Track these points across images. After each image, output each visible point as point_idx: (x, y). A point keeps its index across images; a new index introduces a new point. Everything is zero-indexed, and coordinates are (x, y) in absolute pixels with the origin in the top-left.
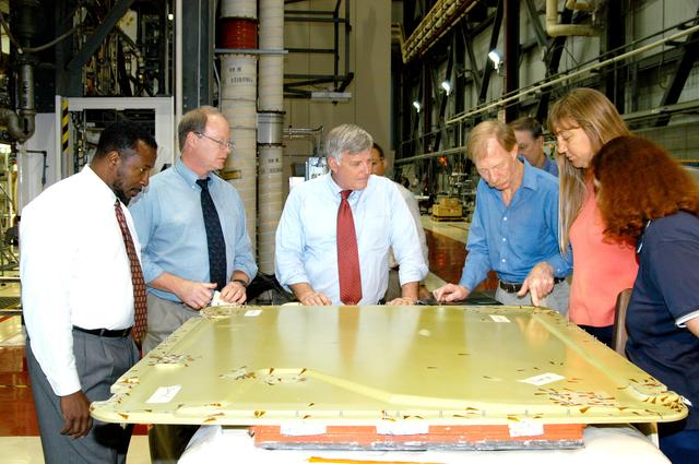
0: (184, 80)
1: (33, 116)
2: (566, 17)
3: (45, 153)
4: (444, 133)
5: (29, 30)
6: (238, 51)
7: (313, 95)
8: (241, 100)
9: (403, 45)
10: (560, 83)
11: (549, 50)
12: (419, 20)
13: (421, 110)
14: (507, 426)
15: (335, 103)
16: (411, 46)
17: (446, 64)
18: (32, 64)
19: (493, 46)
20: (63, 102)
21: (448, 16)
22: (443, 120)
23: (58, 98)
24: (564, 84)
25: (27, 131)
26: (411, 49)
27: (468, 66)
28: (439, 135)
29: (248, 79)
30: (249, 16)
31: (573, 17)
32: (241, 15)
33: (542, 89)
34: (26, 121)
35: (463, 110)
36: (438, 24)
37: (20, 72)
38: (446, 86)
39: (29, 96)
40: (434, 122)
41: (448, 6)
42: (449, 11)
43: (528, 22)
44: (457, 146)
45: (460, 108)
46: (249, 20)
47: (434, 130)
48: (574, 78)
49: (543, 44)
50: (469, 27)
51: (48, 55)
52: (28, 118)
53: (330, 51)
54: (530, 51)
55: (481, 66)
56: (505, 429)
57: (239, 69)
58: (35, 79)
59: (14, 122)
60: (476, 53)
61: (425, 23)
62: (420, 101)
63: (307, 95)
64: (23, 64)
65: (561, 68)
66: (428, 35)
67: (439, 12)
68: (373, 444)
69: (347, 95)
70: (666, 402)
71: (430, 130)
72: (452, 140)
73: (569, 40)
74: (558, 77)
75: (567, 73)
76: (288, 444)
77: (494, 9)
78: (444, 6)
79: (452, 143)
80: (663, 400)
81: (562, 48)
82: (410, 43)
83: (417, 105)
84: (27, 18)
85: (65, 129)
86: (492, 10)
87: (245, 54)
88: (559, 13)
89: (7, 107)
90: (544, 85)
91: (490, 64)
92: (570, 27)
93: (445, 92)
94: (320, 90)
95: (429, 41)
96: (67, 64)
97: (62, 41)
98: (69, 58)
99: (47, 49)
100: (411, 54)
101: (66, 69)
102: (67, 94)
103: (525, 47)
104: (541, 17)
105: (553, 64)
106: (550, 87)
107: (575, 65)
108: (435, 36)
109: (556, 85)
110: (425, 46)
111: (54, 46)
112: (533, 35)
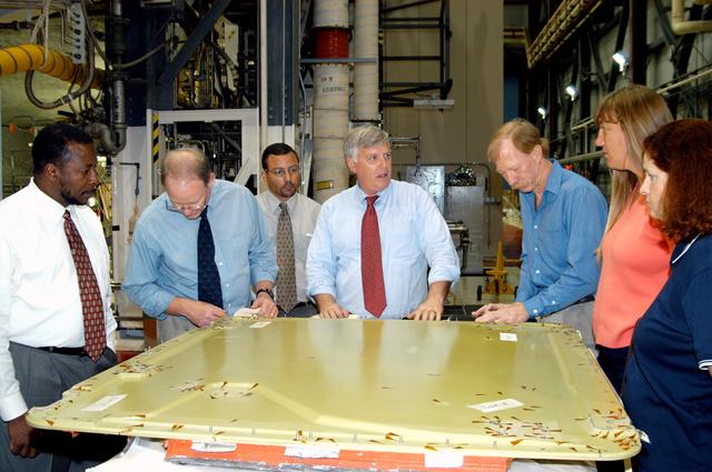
0: (269, 90)
1: (125, 129)
2: (695, 12)
3: (138, 165)
4: (570, 139)
5: (120, 47)
6: (330, 60)
7: (416, 103)
8: (333, 109)
9: (528, 50)
10: (689, 84)
11: (677, 49)
12: (544, 23)
13: (547, 117)
14: (423, 455)
15: (442, 110)
16: (536, 50)
17: (572, 67)
18: (122, 80)
19: (619, 48)
20: (153, 115)
21: (572, 18)
22: (568, 126)
23: (149, 112)
24: (693, 84)
25: (119, 144)
26: (537, 53)
27: (594, 70)
28: (565, 141)
29: (339, 89)
30: (340, 25)
31: (704, 13)
32: (332, 24)
33: (668, 91)
34: (118, 134)
35: (589, 115)
36: (562, 26)
37: (113, 88)
38: (571, 91)
39: (120, 110)
40: (560, 129)
41: (573, 7)
42: (573, 13)
43: (656, 21)
44: (582, 153)
45: (585, 113)
46: (340, 29)
47: (560, 137)
48: (704, 78)
49: (671, 43)
50: (595, 29)
51: (140, 70)
52: (120, 131)
53: (435, 58)
54: (658, 51)
55: (607, 69)
56: (421, 458)
57: (331, 79)
58: (126, 94)
59: (107, 135)
60: (602, 55)
61: (550, 26)
62: (545, 107)
63: (409, 103)
64: (115, 80)
65: (691, 68)
66: (552, 38)
67: (564, 14)
68: (280, 465)
69: (449, 102)
70: (619, 437)
71: (556, 137)
72: (578, 147)
73: (700, 38)
74: (687, 77)
75: (695, 73)
76: (197, 460)
77: (621, 8)
78: (569, 8)
79: (578, 151)
80: (616, 435)
81: (691, 47)
82: (535, 47)
83: (541, 111)
84: (118, 36)
85: (155, 142)
86: (618, 9)
87: (336, 63)
88: (686, 9)
89: (101, 122)
90: (671, 86)
91: (616, 66)
92: (700, 23)
93: (570, 97)
94: (422, 97)
95: (553, 44)
96: (158, 78)
97: (152, 56)
98: (159, 73)
99: (139, 64)
100: (536, 59)
101: (157, 84)
102: (157, 108)
103: (653, 46)
104: (668, 13)
105: (681, 64)
106: (678, 89)
107: (705, 64)
108: (559, 39)
109: (684, 86)
110: (549, 50)
111: (145, 61)
112: (661, 34)
